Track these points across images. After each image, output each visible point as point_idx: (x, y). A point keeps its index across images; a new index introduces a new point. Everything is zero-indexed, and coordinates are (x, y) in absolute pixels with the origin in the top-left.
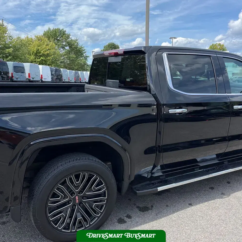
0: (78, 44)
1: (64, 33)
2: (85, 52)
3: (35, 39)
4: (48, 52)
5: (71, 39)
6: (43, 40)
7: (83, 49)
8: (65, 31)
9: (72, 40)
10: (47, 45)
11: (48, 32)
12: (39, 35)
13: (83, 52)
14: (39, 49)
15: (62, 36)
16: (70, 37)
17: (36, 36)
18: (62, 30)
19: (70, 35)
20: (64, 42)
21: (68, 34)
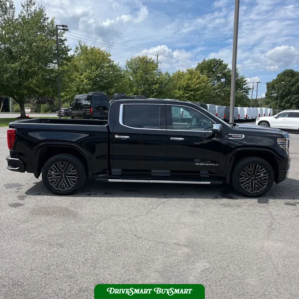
0: (238, 74)
1: (220, 63)
2: (246, 83)
3: (186, 72)
4: (198, 86)
6: (195, 73)
7: (243, 80)
8: (222, 61)
9: (229, 71)
10: (198, 78)
11: (202, 63)
12: (191, 69)
13: (244, 83)
14: (189, 83)
15: (218, 67)
16: (227, 68)
17: (187, 69)
18: (218, 60)
19: (228, 65)
20: (219, 74)
21: (226, 64)
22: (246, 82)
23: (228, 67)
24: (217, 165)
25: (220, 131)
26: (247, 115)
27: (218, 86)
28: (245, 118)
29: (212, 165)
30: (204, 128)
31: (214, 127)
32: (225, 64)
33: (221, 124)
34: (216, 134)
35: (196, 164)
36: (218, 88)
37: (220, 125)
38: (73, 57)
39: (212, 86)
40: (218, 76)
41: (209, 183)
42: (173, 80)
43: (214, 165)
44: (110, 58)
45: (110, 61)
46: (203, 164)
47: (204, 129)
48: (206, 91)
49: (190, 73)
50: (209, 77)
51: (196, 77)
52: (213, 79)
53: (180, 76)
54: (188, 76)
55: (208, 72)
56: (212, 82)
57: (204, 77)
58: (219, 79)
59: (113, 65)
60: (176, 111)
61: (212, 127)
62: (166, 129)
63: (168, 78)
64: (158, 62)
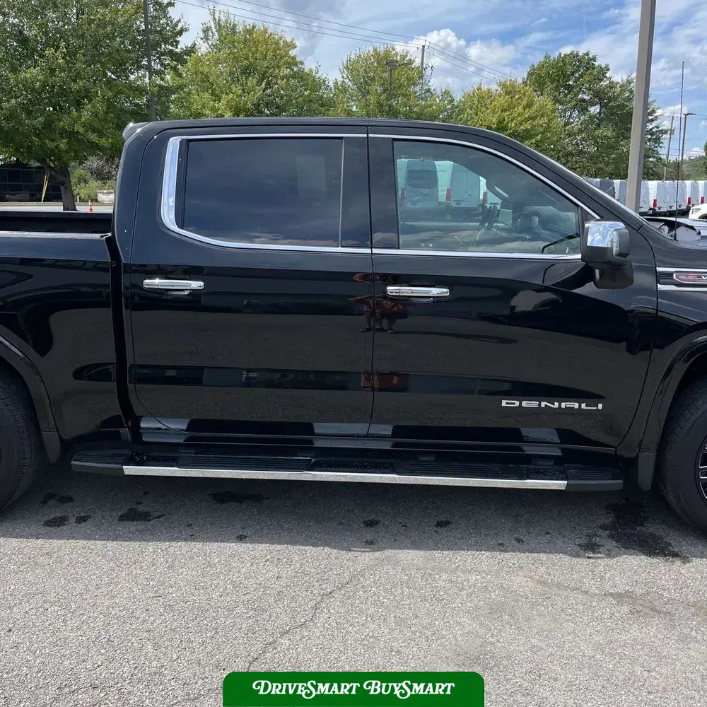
1: (588, 63)
2: (656, 117)
3: (497, 90)
4: (528, 125)
5: (608, 82)
6: (520, 91)
7: (648, 109)
8: (594, 59)
9: (612, 85)
10: (529, 106)
11: (542, 66)
12: (511, 80)
13: (650, 118)
14: (504, 120)
15: (581, 76)
16: (605, 77)
17: (500, 83)
18: (583, 57)
19: (608, 70)
20: (584, 93)
21: (603, 66)
22: (656, 115)
23: (608, 75)
24: (600, 406)
25: (619, 255)
26: (655, 201)
27: (581, 124)
28: (650, 209)
29: (576, 406)
30: (544, 240)
31: (590, 238)
32: (600, 66)
33: (623, 222)
34: (597, 271)
35: (504, 403)
36: (580, 131)
37: (621, 225)
38: (191, 50)
39: (565, 125)
40: (583, 100)
41: (559, 484)
42: (462, 111)
43: (583, 406)
44: (292, 53)
45: (293, 62)
46: (534, 404)
47: (541, 244)
48: (549, 138)
49: (507, 93)
50: (556, 101)
51: (524, 102)
52: (570, 106)
53: (480, 99)
54: (503, 101)
55: (557, 88)
56: (565, 116)
57: (543, 101)
58: (583, 106)
59: (303, 72)
60: (469, 193)
61: (578, 235)
62: (371, 248)
63: (450, 107)
64: (424, 66)
